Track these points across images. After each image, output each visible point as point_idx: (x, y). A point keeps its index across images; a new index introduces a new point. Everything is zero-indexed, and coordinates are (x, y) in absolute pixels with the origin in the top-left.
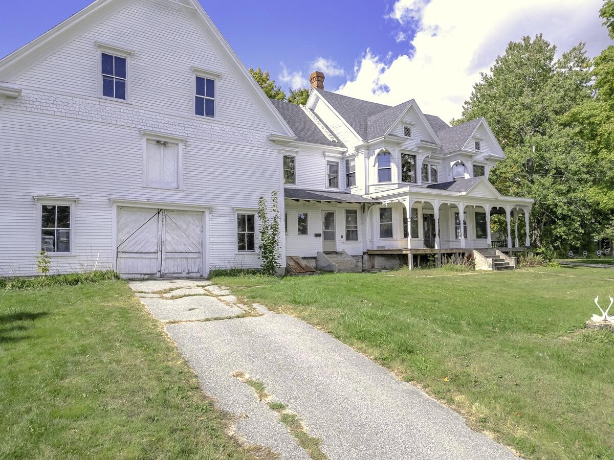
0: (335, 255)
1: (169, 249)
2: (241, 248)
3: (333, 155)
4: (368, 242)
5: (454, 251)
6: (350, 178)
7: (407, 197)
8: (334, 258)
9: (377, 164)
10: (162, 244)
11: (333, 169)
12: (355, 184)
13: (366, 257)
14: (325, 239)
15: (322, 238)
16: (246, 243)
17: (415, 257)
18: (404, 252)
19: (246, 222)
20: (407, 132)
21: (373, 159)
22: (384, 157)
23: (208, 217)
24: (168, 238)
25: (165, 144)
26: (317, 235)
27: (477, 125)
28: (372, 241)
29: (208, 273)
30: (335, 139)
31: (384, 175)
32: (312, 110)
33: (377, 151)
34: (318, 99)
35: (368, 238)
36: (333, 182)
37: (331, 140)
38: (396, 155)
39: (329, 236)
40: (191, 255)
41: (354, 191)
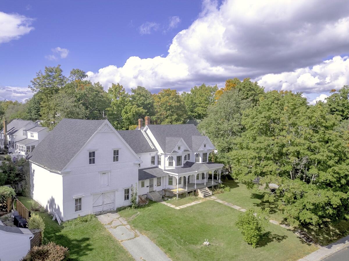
0: (153, 193)
1: (105, 203)
2: (125, 199)
3: (153, 154)
4: (164, 186)
5: (192, 191)
6: (159, 163)
7: (177, 176)
8: (153, 194)
9: (168, 160)
10: (103, 202)
11: (153, 158)
12: (161, 165)
13: (163, 191)
14: (150, 187)
15: (149, 187)
16: (127, 198)
17: (179, 195)
18: (176, 194)
19: (127, 191)
20: (179, 148)
21: (167, 158)
22: (171, 158)
23: (116, 192)
24: (105, 200)
25: (105, 173)
26: (147, 187)
27: (205, 139)
28: (165, 186)
29: (116, 209)
30: (154, 148)
31: (171, 164)
32: (145, 131)
33: (168, 156)
34: (147, 129)
35: (164, 184)
36: (153, 162)
37: (152, 148)
38: (175, 158)
39: (151, 186)
40: (111, 204)
41: (160, 167)
